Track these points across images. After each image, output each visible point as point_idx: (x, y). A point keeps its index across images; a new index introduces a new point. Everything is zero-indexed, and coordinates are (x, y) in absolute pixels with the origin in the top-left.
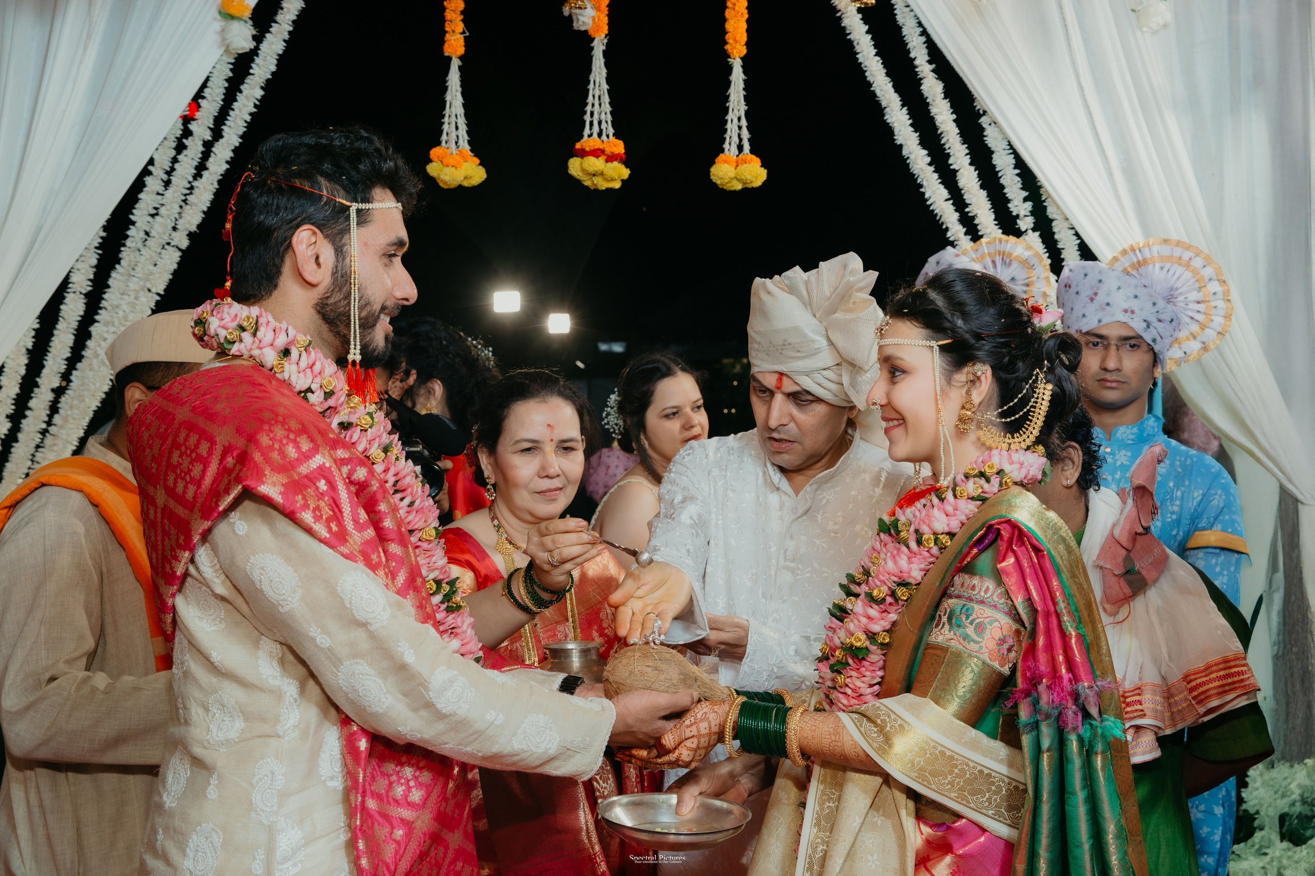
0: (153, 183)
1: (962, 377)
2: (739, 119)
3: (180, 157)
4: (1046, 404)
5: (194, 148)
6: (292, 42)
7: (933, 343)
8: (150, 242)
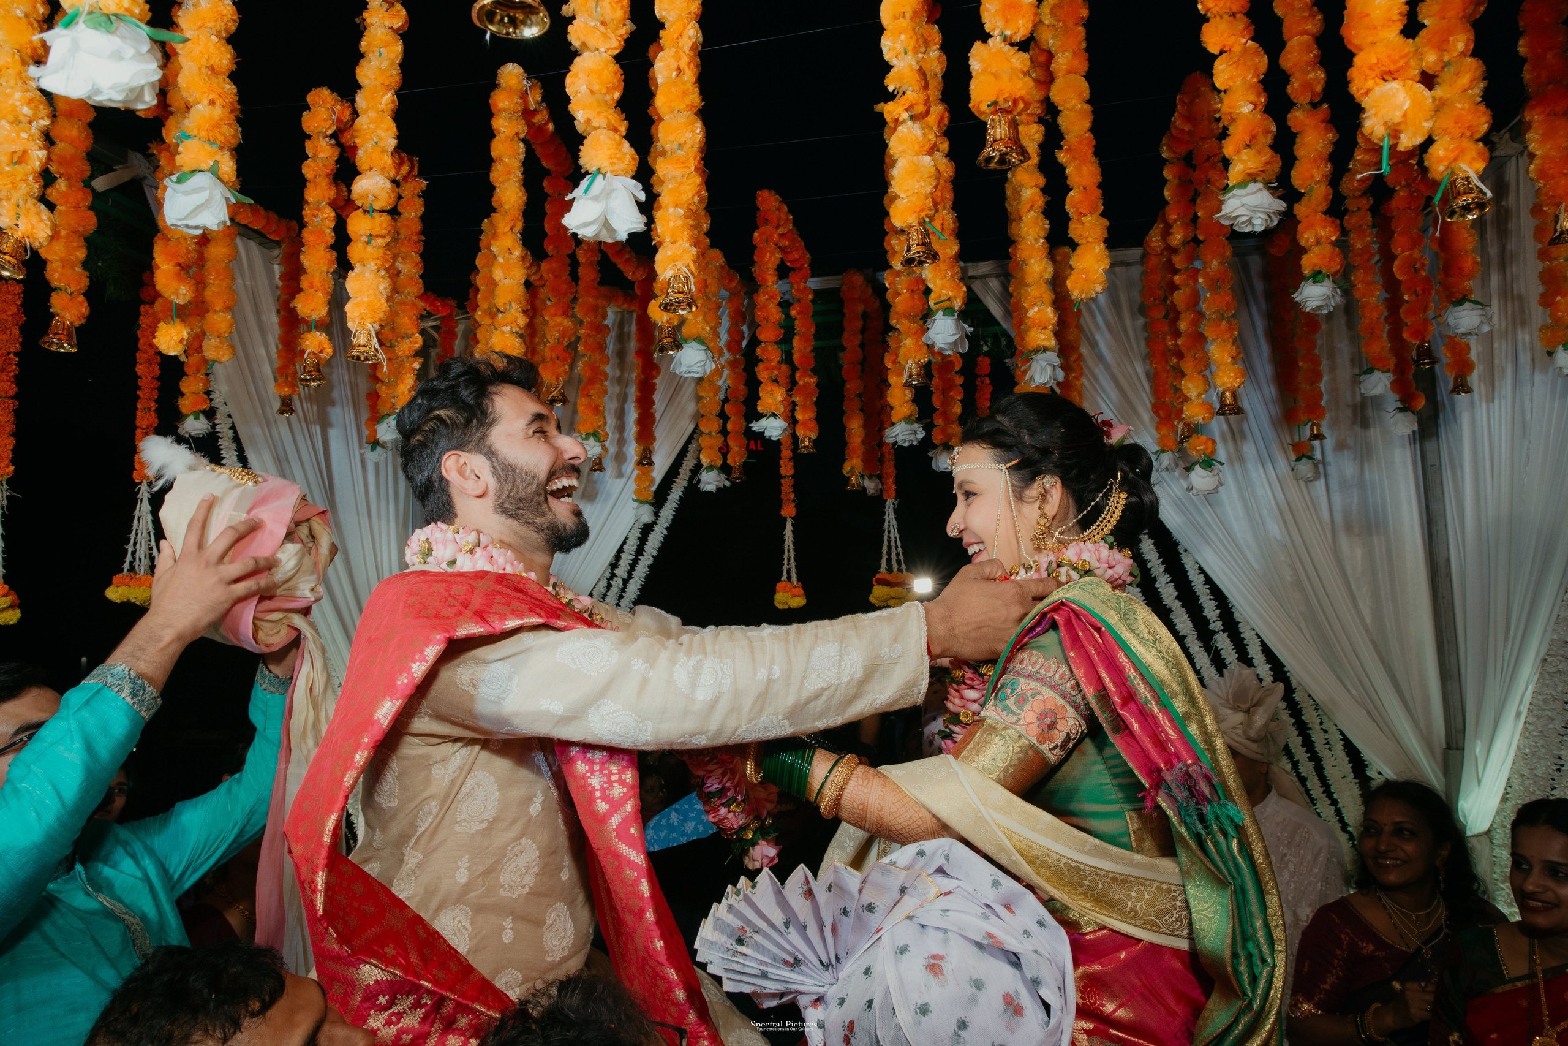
7: (1000, 466)
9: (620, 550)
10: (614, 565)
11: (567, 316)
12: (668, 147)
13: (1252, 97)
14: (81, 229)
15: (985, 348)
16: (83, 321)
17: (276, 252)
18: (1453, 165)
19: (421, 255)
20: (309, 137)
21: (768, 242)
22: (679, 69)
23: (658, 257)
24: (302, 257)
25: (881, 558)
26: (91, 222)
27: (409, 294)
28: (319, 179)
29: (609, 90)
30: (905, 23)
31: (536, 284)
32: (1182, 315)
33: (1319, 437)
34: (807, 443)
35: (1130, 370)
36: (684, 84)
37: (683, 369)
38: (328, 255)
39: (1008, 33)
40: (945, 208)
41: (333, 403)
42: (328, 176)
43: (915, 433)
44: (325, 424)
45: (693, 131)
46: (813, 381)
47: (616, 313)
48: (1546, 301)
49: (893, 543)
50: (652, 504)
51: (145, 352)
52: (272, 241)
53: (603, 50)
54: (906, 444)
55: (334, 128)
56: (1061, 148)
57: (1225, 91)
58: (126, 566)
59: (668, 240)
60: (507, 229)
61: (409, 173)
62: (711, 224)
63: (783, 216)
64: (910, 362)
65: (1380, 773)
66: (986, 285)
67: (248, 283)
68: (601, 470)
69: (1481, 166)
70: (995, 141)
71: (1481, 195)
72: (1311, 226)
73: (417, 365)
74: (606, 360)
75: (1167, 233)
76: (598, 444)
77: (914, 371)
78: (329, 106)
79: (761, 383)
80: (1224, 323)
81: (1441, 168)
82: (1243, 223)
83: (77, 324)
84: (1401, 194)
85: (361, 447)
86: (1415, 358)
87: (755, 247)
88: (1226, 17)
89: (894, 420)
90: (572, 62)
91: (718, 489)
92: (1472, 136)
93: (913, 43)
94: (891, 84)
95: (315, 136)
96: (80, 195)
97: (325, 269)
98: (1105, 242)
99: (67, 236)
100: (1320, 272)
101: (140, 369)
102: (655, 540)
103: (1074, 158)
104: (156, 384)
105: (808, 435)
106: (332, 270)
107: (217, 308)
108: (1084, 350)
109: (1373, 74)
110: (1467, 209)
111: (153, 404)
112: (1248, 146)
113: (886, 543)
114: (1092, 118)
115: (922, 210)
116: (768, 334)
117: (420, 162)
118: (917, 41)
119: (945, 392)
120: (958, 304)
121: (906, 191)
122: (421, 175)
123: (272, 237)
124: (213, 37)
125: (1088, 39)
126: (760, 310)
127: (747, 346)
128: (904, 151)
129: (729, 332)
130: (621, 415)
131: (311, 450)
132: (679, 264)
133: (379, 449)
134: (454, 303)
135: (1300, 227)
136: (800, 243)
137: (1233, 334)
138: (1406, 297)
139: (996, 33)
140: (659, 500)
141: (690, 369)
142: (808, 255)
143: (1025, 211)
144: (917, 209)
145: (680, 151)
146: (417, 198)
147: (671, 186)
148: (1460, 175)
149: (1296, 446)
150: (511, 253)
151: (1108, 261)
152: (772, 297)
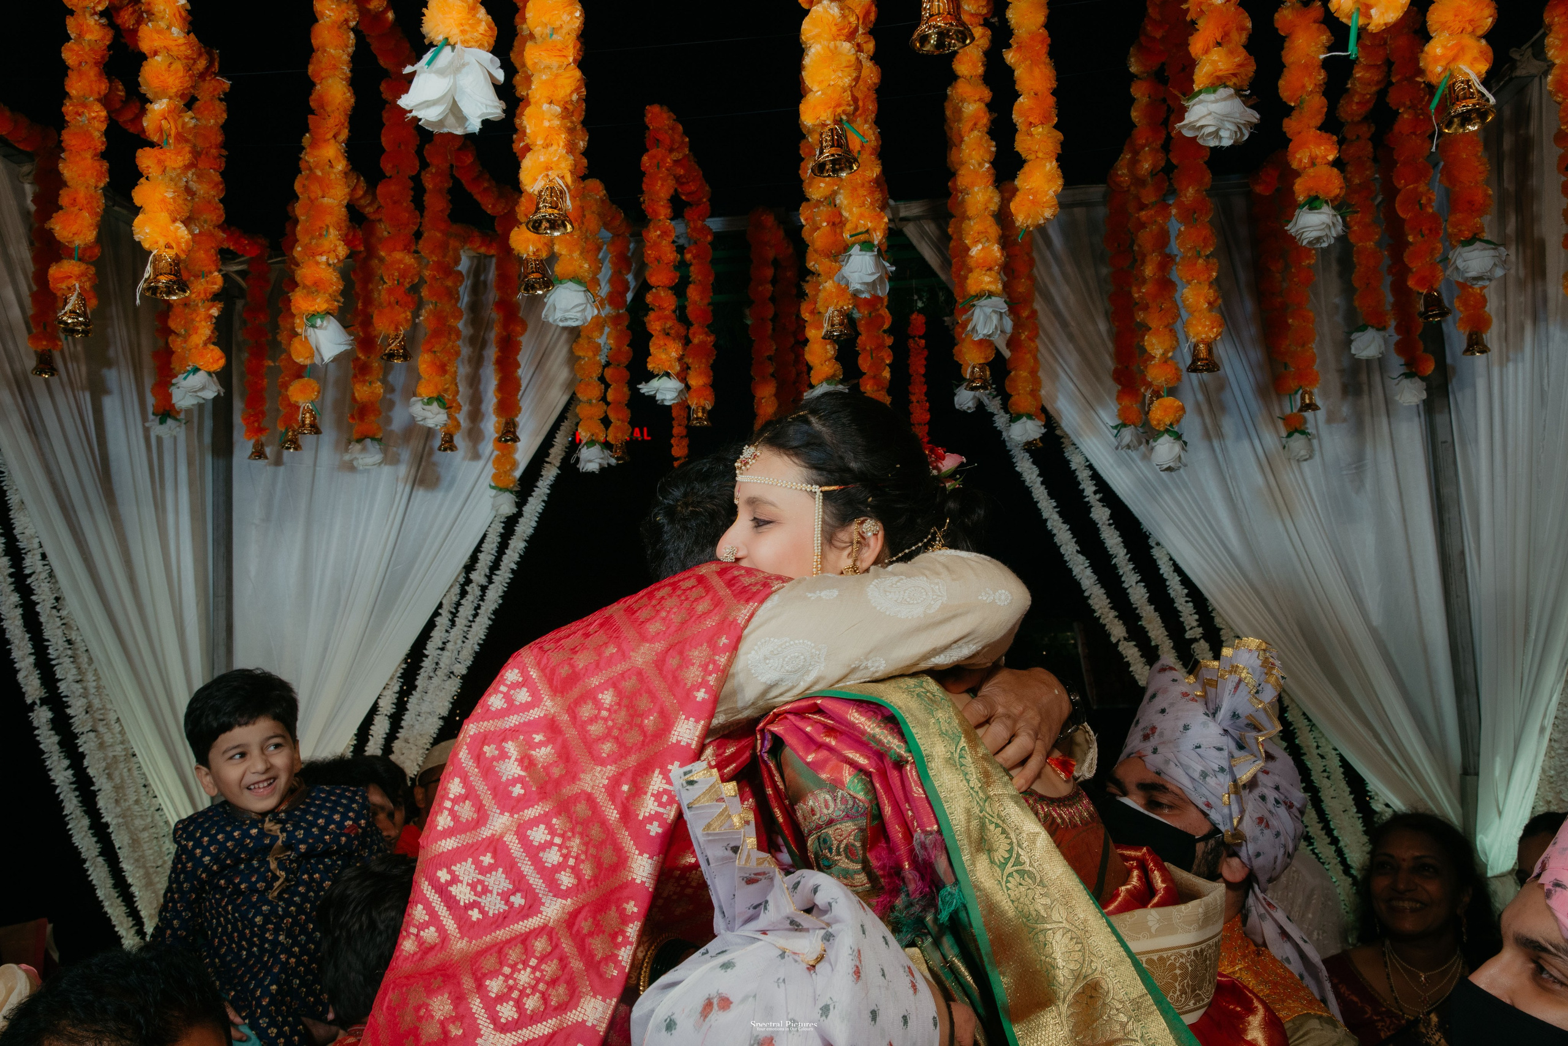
0: (443, 621)
3: (463, 602)
5: (473, 590)
7: (816, 488)
8: (438, 673)
9: (478, 549)
10: (470, 567)
11: (409, 252)
12: (537, 31)
15: (920, 304)
17: (26, 168)
18: (1452, 66)
19: (222, 174)
20: (71, 13)
21: (659, 167)
23: (525, 165)
24: (61, 166)
27: (205, 221)
28: (84, 67)
31: (373, 217)
32: (1148, 258)
33: (1312, 407)
34: (700, 415)
37: (558, 315)
38: (97, 164)
40: (866, 122)
41: (109, 364)
42: (96, 64)
44: (98, 389)
45: (571, 13)
46: (711, 339)
47: (472, 258)
50: (516, 493)
52: (21, 152)
56: (1009, 46)
59: (540, 142)
60: (330, 136)
61: (207, 68)
62: (589, 142)
63: (677, 137)
64: (830, 310)
65: (1387, 805)
68: (452, 450)
69: (1483, 67)
70: (931, 16)
71: (1482, 101)
72: (1303, 144)
73: (215, 312)
74: (458, 315)
75: (1134, 162)
76: (443, 411)
77: (837, 320)
79: (652, 336)
80: (1200, 261)
81: (1439, 69)
82: (1210, 134)
84: (1406, 116)
85: (145, 419)
86: (1422, 309)
87: (643, 174)
89: (814, 381)
91: (604, 470)
92: (1474, 31)
95: (78, 11)
97: (92, 182)
98: (1057, 160)
100: (1317, 198)
102: (522, 536)
103: (1025, 59)
105: (702, 403)
106: (102, 185)
108: (1038, 305)
110: (1467, 118)
112: (1219, 44)
114: (1047, 11)
115: (839, 105)
116: (660, 278)
117: (221, 56)
119: (872, 352)
120: (878, 237)
121: (820, 82)
122: (222, 72)
123: (21, 147)
126: (650, 250)
127: (633, 300)
128: (819, 35)
129: (611, 281)
130: (474, 381)
131: (79, 422)
132: (552, 174)
133: (170, 422)
135: (1292, 146)
136: (698, 173)
137: (1210, 276)
138: (1410, 239)
140: (523, 488)
141: (568, 315)
142: (707, 188)
143: (968, 129)
144: (833, 104)
145: (555, 37)
146: (217, 102)
147: (544, 77)
148: (1461, 78)
149: (1286, 420)
150: (332, 167)
151: (1060, 182)
152: (665, 233)
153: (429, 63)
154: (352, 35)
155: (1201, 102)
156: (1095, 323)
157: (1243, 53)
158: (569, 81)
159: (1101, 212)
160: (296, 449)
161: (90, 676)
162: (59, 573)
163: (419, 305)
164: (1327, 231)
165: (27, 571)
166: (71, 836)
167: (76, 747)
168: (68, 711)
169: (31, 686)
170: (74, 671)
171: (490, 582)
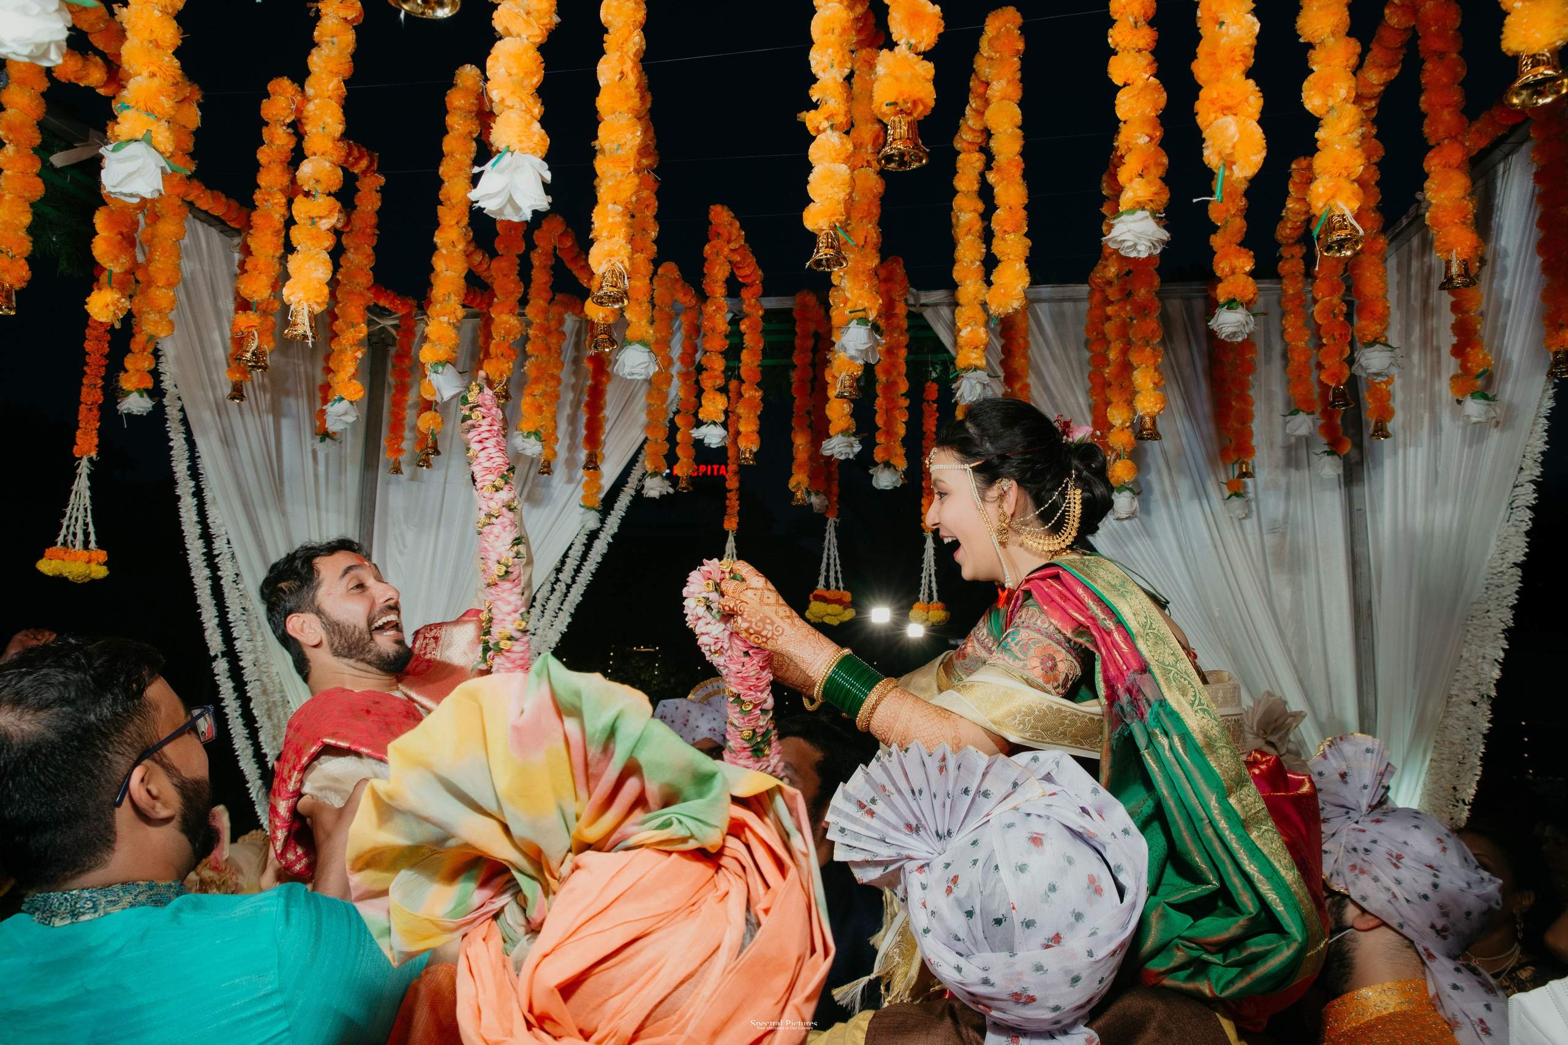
1: (994, 492)
2: (930, 576)
3: (552, 597)
4: (1078, 507)
5: (561, 587)
6: (624, 522)
7: (967, 466)
9: (566, 555)
10: (559, 570)
11: (515, 315)
12: (607, 147)
13: (1148, 130)
14: (27, 194)
15: (934, 375)
16: (24, 285)
17: (236, 241)
18: (1331, 203)
19: (374, 248)
20: (267, 124)
21: (718, 254)
22: (622, 73)
23: (593, 251)
25: (819, 574)
26: (39, 189)
27: (358, 284)
28: (273, 165)
29: (529, 74)
30: (832, 38)
32: (1112, 345)
33: (1249, 475)
34: (747, 455)
35: (1072, 400)
36: (627, 87)
37: (627, 370)
38: (275, 239)
39: (913, 41)
40: (870, 222)
42: (282, 162)
43: (852, 446)
44: (277, 412)
45: (633, 133)
46: (758, 394)
48: (1458, 351)
49: (832, 561)
50: (599, 511)
51: (95, 329)
52: (233, 229)
53: (524, 36)
54: (843, 458)
55: (293, 117)
56: (991, 169)
57: (1125, 122)
58: (60, 539)
59: (605, 234)
60: (453, 222)
61: (368, 167)
63: (735, 232)
64: (843, 374)
66: (937, 313)
67: (206, 268)
68: (548, 473)
69: (1356, 205)
70: (894, 140)
71: (1354, 232)
72: (1225, 256)
73: (359, 355)
74: (561, 366)
76: (540, 443)
77: (847, 383)
78: (289, 95)
79: (704, 391)
80: (1151, 348)
81: (1321, 205)
82: (1128, 247)
83: (17, 286)
87: (705, 259)
88: (1133, 52)
89: (831, 432)
90: (493, 45)
91: (662, 496)
92: (1348, 176)
93: (839, 57)
94: (815, 94)
95: (272, 124)
96: (28, 161)
97: (271, 252)
98: (1026, 262)
99: (12, 201)
100: (1234, 300)
101: (89, 346)
102: (600, 547)
103: (1003, 179)
104: (104, 362)
105: (749, 445)
106: (278, 255)
107: (160, 284)
108: (1031, 380)
109: (1215, 108)
110: (1341, 244)
111: (100, 381)
112: (1141, 176)
113: (825, 560)
115: (833, 215)
116: (711, 343)
117: (380, 158)
118: (843, 56)
119: (889, 411)
120: (872, 315)
121: (821, 195)
122: (380, 170)
123: (232, 225)
124: (156, 12)
125: (1023, 69)
126: (707, 320)
128: (822, 158)
129: (682, 343)
130: (573, 420)
131: (262, 438)
132: (614, 260)
133: (328, 440)
134: (414, 303)
135: (1216, 257)
136: (751, 259)
137: (1156, 361)
139: (902, 42)
140: (606, 506)
141: (634, 371)
142: (760, 272)
143: (963, 233)
144: (829, 214)
145: (619, 151)
146: (374, 193)
147: (610, 183)
148: (1337, 213)
149: (1229, 484)
150: (454, 246)
151: (1028, 279)
152: (719, 308)
153: (493, 165)
154: (474, 144)
155: (1122, 221)
156: (1076, 398)
157: (1159, 182)
158: (628, 186)
159: (1085, 306)
160: (428, 467)
161: (259, 638)
162: (238, 555)
163: (526, 356)
164: (1241, 328)
165: (216, 552)
166: (238, 761)
167: (245, 692)
168: (241, 663)
169: (214, 641)
170: (247, 632)
171: (574, 581)
